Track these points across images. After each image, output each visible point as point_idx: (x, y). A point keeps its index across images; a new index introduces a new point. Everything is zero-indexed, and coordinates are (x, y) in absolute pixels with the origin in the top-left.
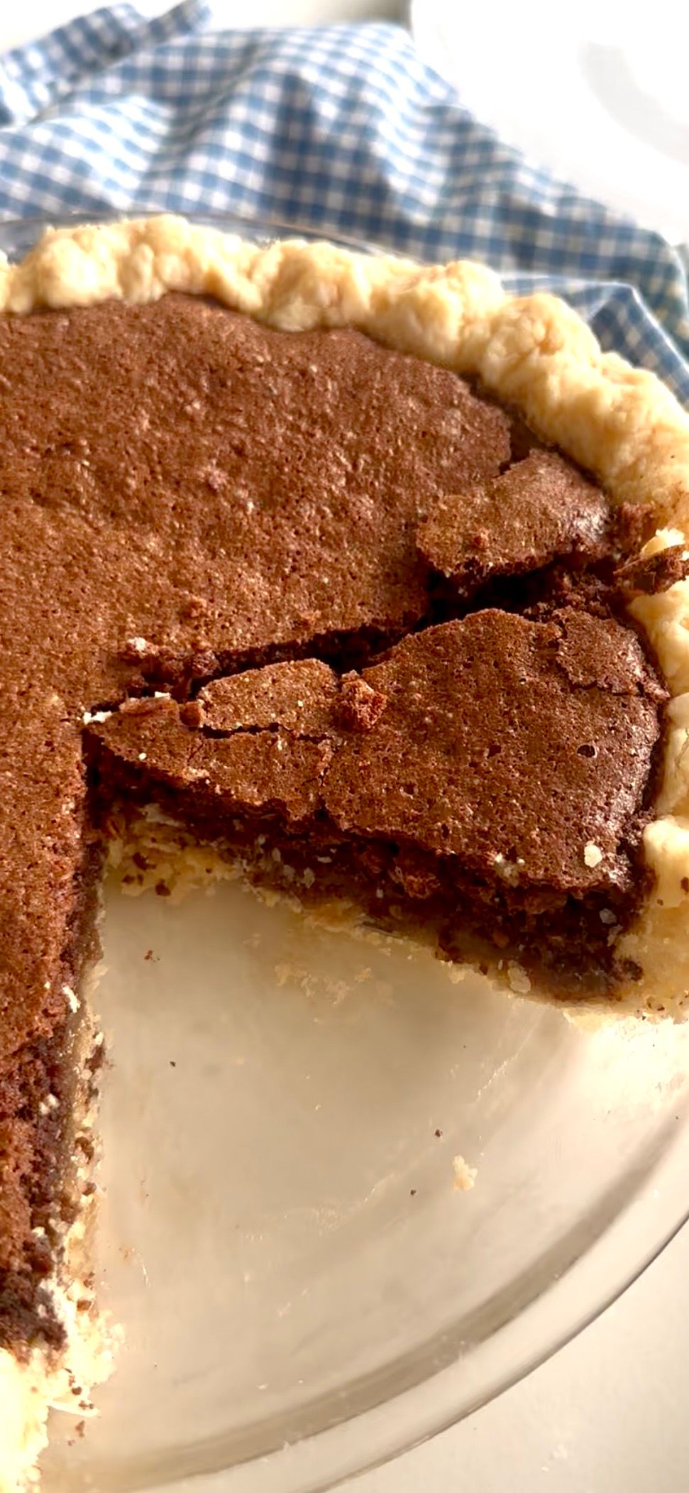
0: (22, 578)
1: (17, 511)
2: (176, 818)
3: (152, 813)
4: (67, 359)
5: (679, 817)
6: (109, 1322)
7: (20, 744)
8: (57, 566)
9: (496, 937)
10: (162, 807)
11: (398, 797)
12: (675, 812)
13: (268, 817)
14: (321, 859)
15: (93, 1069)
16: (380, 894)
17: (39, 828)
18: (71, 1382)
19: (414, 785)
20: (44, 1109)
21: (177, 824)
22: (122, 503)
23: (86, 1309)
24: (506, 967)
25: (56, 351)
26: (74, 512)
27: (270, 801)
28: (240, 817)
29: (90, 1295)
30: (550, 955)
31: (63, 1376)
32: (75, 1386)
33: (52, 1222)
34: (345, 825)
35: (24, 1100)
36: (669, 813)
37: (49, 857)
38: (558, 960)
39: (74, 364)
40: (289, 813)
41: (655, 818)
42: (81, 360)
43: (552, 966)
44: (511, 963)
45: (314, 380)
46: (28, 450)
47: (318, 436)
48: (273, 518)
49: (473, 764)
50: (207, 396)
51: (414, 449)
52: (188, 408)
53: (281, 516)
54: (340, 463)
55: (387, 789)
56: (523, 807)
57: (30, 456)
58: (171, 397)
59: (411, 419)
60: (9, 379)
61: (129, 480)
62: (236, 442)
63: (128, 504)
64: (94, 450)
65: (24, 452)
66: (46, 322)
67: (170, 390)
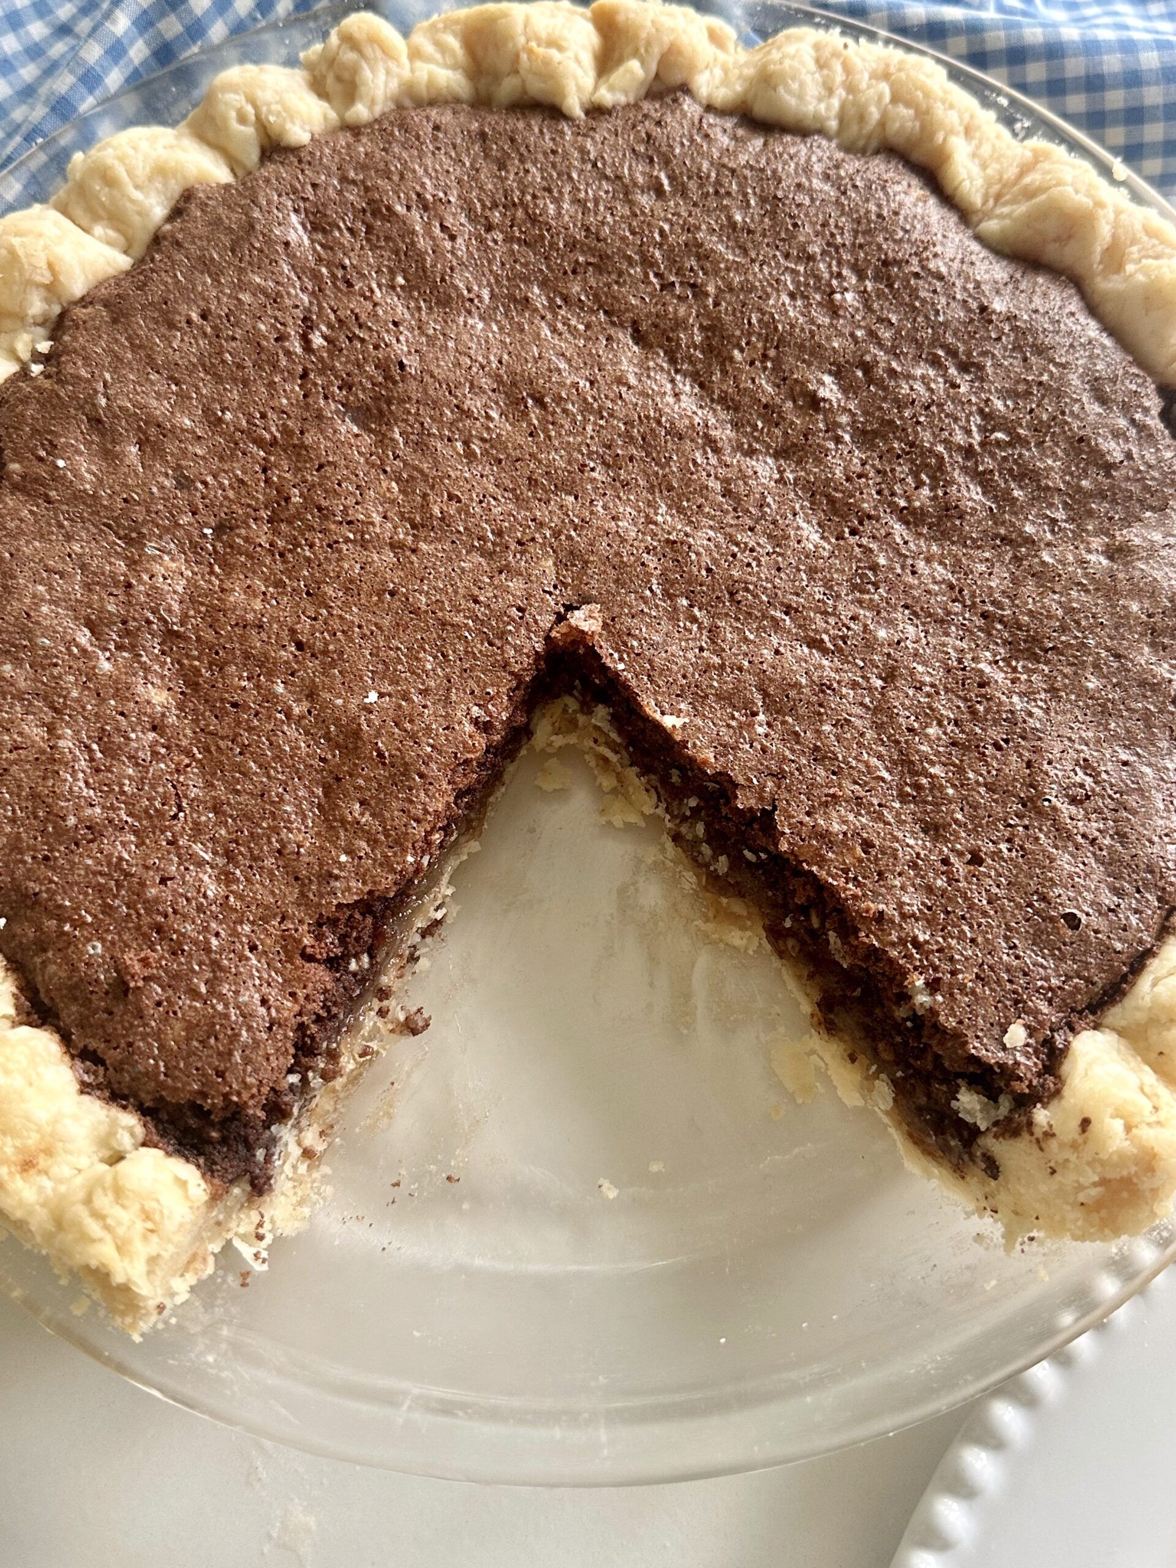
0: (579, 418)
1: (609, 339)
2: (620, 733)
3: (601, 715)
4: (739, 184)
5: (1123, 1041)
6: (325, 1179)
7: (495, 597)
8: (619, 420)
9: (881, 1046)
10: (612, 715)
11: (851, 849)
12: (1121, 1033)
13: (711, 785)
14: (748, 854)
15: (423, 937)
16: (788, 923)
17: (472, 693)
18: (260, 1225)
19: (873, 846)
20: (353, 966)
21: (618, 740)
22: (717, 376)
23: (310, 1158)
24: (876, 1075)
25: (733, 171)
26: (665, 365)
27: (720, 774)
28: (682, 769)
29: (320, 1147)
30: (923, 1101)
31: (255, 1217)
32: (261, 1231)
33: (310, 1074)
34: (784, 847)
35: (338, 951)
36: (1114, 1029)
37: (469, 728)
38: (929, 1110)
39: (745, 195)
40: (736, 797)
41: (1096, 1027)
42: (755, 194)
43: (920, 1110)
44: (883, 1076)
45: (991, 322)
46: (651, 275)
47: (962, 390)
48: (863, 465)
49: (946, 862)
50: (865, 291)
51: (1060, 453)
52: (838, 296)
53: (873, 466)
54: (969, 432)
55: (845, 834)
56: (973, 941)
57: (651, 283)
58: (826, 276)
59: (1077, 417)
60: (671, 184)
61: (736, 353)
62: (868, 358)
63: (722, 381)
64: (716, 304)
65: (646, 275)
66: (740, 132)
67: (830, 266)
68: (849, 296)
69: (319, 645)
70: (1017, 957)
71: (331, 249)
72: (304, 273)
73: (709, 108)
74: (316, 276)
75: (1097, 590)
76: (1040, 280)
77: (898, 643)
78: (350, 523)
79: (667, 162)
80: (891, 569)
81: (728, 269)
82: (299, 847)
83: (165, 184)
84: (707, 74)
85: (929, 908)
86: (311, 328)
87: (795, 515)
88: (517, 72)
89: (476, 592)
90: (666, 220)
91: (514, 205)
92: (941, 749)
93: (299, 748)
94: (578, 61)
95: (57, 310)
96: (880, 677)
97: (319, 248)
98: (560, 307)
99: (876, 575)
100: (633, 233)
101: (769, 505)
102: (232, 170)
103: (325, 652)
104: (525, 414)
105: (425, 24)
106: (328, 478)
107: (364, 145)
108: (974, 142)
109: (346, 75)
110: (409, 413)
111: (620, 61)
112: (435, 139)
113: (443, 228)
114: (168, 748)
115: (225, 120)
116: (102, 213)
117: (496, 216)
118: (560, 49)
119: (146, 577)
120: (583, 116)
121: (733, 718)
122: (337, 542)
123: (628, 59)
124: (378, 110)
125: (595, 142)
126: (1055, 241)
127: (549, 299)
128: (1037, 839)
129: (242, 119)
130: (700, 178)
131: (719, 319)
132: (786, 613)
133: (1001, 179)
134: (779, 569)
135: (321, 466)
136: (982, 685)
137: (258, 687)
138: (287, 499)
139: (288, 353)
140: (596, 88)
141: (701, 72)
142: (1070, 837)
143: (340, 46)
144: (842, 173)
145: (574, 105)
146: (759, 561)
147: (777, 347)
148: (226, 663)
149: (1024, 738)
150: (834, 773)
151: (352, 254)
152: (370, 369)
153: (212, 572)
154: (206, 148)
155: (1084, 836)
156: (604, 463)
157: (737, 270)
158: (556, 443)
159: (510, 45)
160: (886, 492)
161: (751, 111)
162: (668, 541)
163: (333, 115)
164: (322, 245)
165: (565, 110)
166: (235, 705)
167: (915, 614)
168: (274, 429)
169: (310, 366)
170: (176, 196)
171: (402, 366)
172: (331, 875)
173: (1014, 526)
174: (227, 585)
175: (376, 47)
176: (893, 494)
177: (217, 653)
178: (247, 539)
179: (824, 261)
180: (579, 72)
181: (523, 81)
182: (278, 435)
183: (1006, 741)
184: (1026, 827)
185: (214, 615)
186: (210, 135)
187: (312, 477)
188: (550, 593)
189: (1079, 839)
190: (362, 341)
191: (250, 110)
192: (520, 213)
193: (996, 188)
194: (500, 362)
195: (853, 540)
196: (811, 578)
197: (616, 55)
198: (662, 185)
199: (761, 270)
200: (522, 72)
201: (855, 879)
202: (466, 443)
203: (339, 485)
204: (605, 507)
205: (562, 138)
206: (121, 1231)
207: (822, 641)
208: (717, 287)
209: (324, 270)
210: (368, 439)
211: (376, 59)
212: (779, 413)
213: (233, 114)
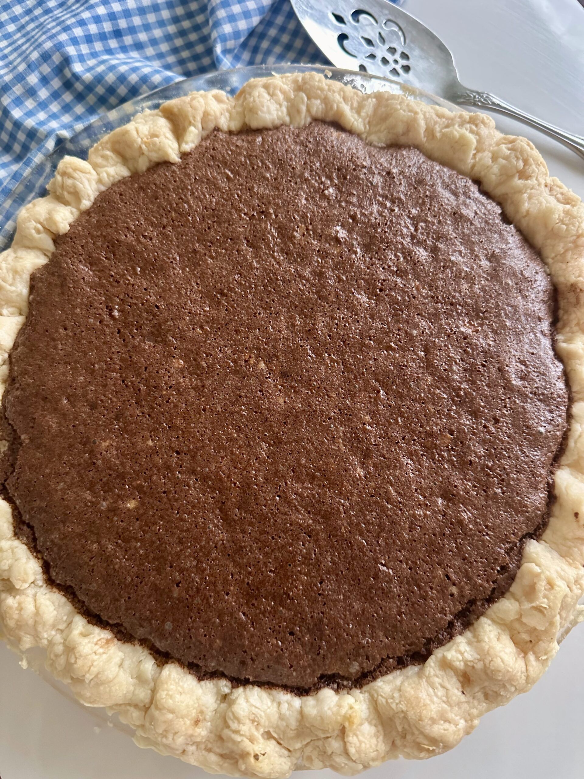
0: (243, 293)
1: (238, 251)
4: (262, 161)
7: (247, 390)
8: (260, 286)
11: (445, 436)
12: (569, 466)
19: (454, 431)
22: (292, 247)
25: (256, 156)
26: (267, 252)
36: (566, 465)
39: (265, 164)
41: (560, 468)
42: (269, 162)
45: (394, 178)
46: (243, 215)
47: (396, 211)
48: (371, 259)
49: (485, 427)
50: (336, 185)
51: (449, 222)
52: (326, 192)
53: (375, 258)
54: (408, 228)
55: (440, 430)
56: (509, 457)
57: (243, 219)
58: (317, 185)
59: (447, 204)
60: (232, 173)
61: (295, 233)
62: (352, 213)
63: (294, 248)
64: (276, 216)
65: (240, 216)
66: (250, 138)
67: (316, 180)
68: (331, 190)
69: (185, 449)
70: (527, 456)
71: (102, 271)
72: (97, 287)
73: (230, 133)
74: (102, 286)
75: (492, 278)
76: (404, 153)
77: (423, 332)
78: (171, 387)
79: (225, 164)
80: (404, 300)
81: (274, 199)
82: (223, 541)
83: (21, 278)
84: (223, 117)
85: (487, 450)
86: (111, 310)
87: (353, 293)
88: (143, 154)
89: (238, 392)
90: (237, 189)
91: (169, 211)
92: (462, 375)
93: (200, 498)
94: (166, 138)
95: (6, 356)
96: (422, 351)
97: (97, 273)
98: (210, 246)
99: (399, 306)
100: (226, 200)
101: (341, 295)
102: (45, 255)
103: (189, 450)
104: (219, 303)
105: (92, 149)
106: (152, 372)
107: (94, 218)
108: (350, 103)
109: (72, 190)
110: (171, 326)
111: (185, 130)
112: (122, 200)
113: (145, 237)
114: (147, 526)
115: (31, 235)
116: (3, 303)
117: (165, 221)
118: (157, 136)
119: (99, 456)
120: (180, 160)
121: (370, 397)
122: (169, 399)
123: (188, 128)
124: (92, 199)
125: (191, 170)
126: (402, 135)
127: (204, 245)
128: (515, 402)
129: (38, 232)
130: (243, 165)
131: (281, 222)
132: (370, 340)
133: (368, 115)
134: (358, 322)
135: (146, 368)
136: (465, 338)
137: (170, 479)
138: (139, 390)
139: (107, 326)
140: (179, 145)
141: (220, 118)
142: (527, 396)
143: (62, 179)
144: (302, 138)
145: (175, 157)
146: (348, 322)
147: (311, 224)
148: (151, 476)
149: (492, 358)
150: (423, 403)
151: (112, 268)
152: (145, 315)
153: (124, 438)
154: (29, 251)
155: (531, 393)
156: (263, 308)
157: (278, 198)
158: (239, 309)
159: (135, 145)
160: (386, 267)
161: (250, 127)
162: (306, 331)
163: (74, 210)
164: (99, 271)
165: (171, 161)
166: (164, 492)
167: (422, 316)
168: (118, 362)
169: (119, 326)
170: (28, 280)
171: (157, 307)
172: (241, 547)
173: (445, 259)
174: (134, 440)
175: (78, 172)
176: (390, 267)
177: (145, 473)
178: (131, 416)
179: (312, 179)
180: (170, 143)
181: (148, 157)
182: (121, 364)
183: (485, 361)
184: (509, 398)
185: (135, 456)
186: (27, 243)
187: (145, 375)
188: (269, 378)
189: (531, 395)
190: (136, 304)
191: (39, 226)
192: (173, 214)
193: (367, 120)
194: (197, 284)
195: (382, 294)
196: (373, 319)
197: (181, 127)
198: (228, 175)
199: (288, 193)
200: (146, 153)
201: (452, 448)
202: (202, 328)
203: (158, 372)
204: (273, 328)
205: (176, 173)
206: (248, 734)
207: (391, 346)
208: (273, 209)
209: (104, 281)
210: (160, 347)
211: (81, 178)
212: (326, 252)
213: (33, 232)
